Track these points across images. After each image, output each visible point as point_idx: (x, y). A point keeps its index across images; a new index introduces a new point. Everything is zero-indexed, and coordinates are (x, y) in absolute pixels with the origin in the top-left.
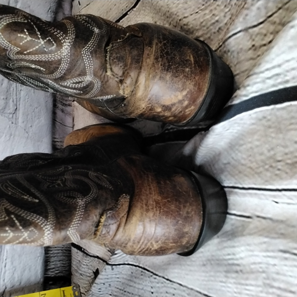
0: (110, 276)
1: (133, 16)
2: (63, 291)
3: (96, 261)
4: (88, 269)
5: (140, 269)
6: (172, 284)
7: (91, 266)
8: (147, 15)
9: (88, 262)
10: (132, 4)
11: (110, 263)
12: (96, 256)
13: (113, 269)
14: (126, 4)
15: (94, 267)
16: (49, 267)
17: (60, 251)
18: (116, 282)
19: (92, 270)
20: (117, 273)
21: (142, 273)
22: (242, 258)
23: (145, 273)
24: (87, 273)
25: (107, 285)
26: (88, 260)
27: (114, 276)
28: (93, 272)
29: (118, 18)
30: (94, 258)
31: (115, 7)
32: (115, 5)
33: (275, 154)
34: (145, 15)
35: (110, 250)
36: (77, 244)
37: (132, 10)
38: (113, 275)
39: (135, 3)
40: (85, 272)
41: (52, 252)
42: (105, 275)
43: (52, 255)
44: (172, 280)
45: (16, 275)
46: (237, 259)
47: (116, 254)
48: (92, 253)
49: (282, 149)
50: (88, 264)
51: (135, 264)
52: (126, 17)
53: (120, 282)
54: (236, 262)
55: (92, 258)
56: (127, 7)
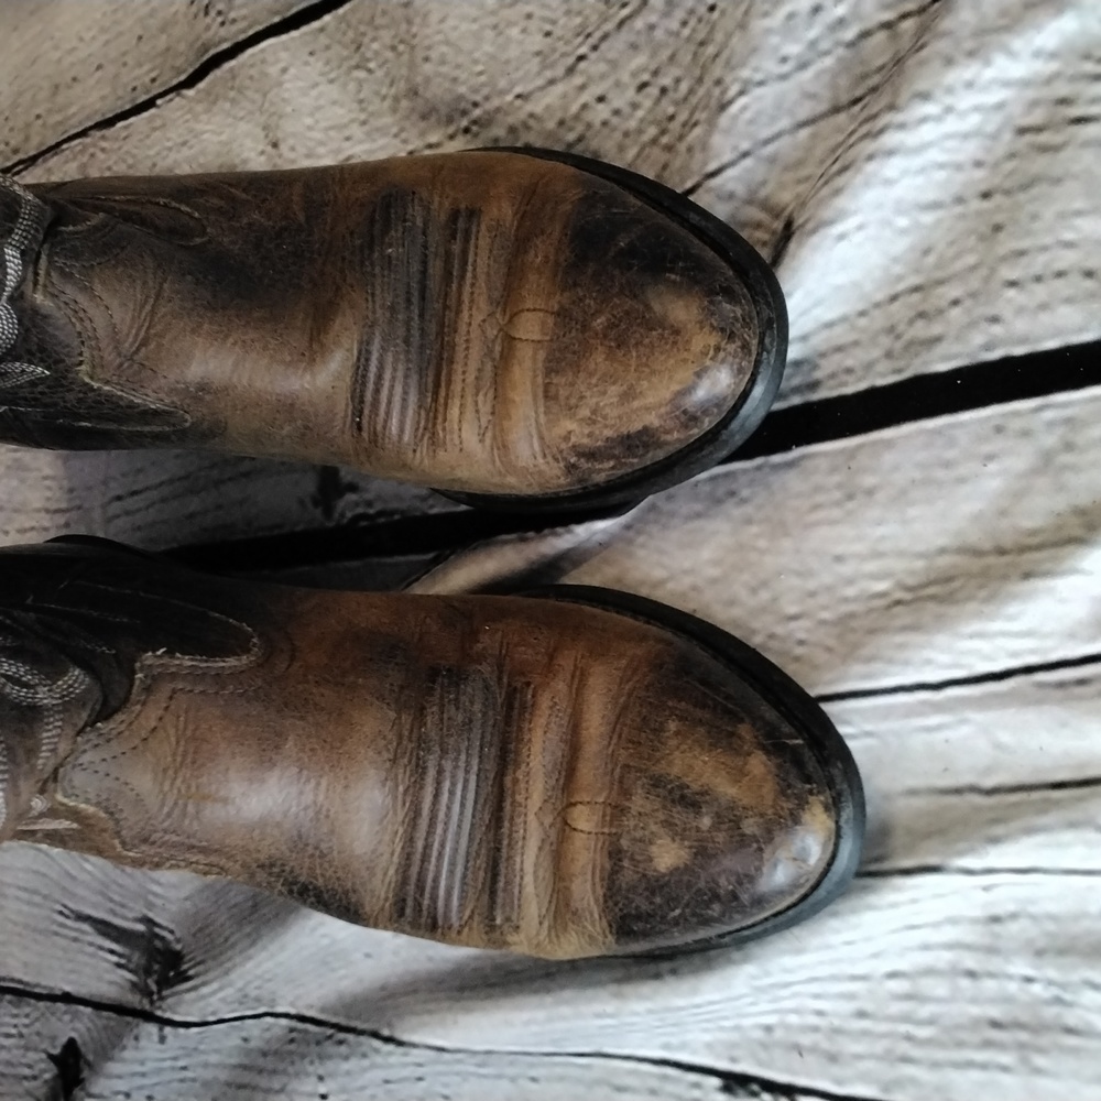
0: (151, 1065)
1: (179, 113)
3: (58, 1014)
4: (22, 1051)
5: (284, 1022)
6: (406, 1055)
7: (38, 1034)
8: (242, 118)
9: (26, 1021)
10: (179, 74)
12: (59, 993)
14: (152, 70)
15: (53, 1038)
18: (176, 1085)
19: (45, 1051)
20: (180, 1052)
21: (294, 1035)
24: (21, 1064)
26: (27, 1016)
27: (168, 1064)
28: (51, 1057)
29: (110, 115)
30: (49, 1004)
31: (99, 73)
32: (99, 67)
33: (775, 600)
34: (235, 118)
35: (123, 961)
37: (178, 95)
38: (164, 1060)
39: (191, 70)
40: (9, 1064)
42: (133, 1062)
44: (405, 1037)
48: (44, 983)
49: (795, 581)
50: (24, 1031)
52: (145, 115)
53: (194, 1080)
55: (41, 1004)
56: (153, 80)
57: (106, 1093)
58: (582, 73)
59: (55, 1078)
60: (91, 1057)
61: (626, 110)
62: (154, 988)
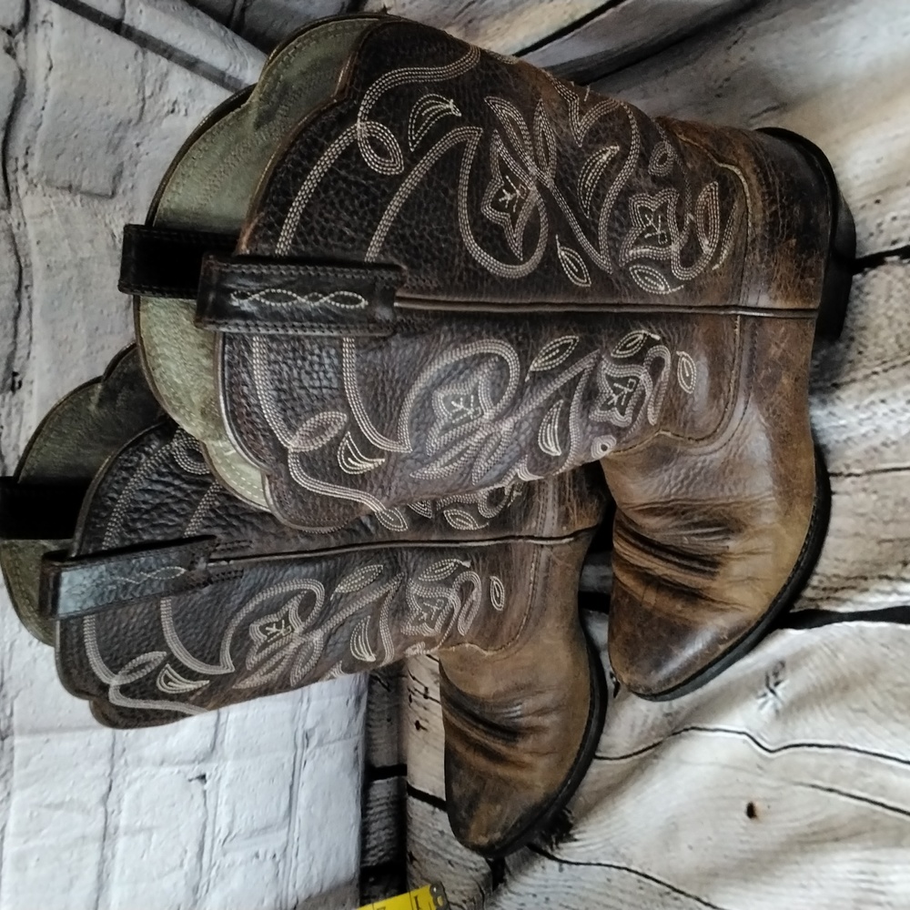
0: (550, 883)
2: (416, 898)
5: (634, 875)
11: (558, 856)
13: (561, 870)
16: (368, 846)
17: (385, 807)
18: (563, 895)
20: (570, 878)
21: (642, 885)
22: (891, 883)
23: (650, 885)
24: (470, 861)
25: (541, 898)
27: (561, 883)
28: (488, 862)
36: (431, 793)
38: (559, 880)
40: (461, 858)
41: (371, 812)
42: (540, 879)
43: (372, 818)
45: (314, 871)
46: (881, 883)
47: (576, 840)
51: (616, 864)
53: (574, 895)
54: (875, 887)
57: (522, 893)
58: (874, 381)
59: (489, 874)
60: (511, 869)
61: (899, 410)
62: (554, 840)
